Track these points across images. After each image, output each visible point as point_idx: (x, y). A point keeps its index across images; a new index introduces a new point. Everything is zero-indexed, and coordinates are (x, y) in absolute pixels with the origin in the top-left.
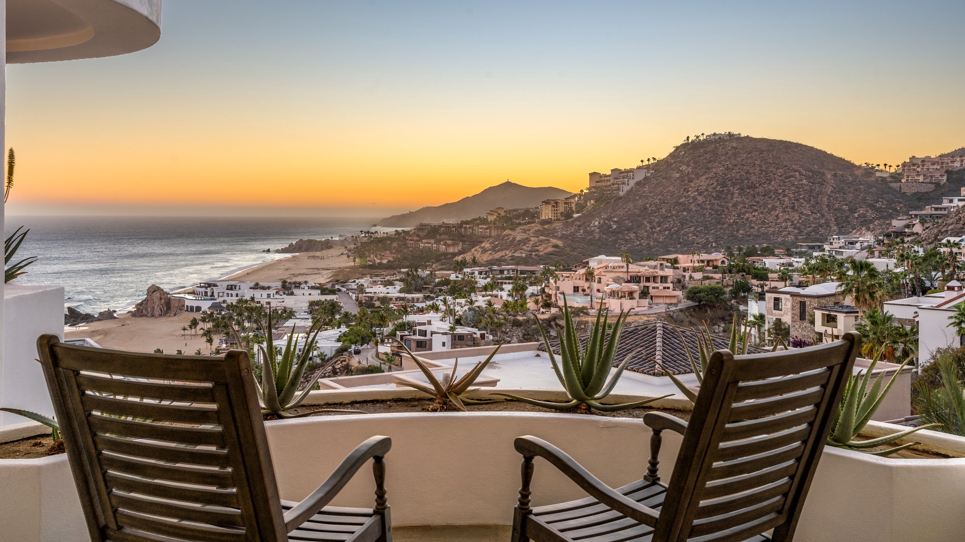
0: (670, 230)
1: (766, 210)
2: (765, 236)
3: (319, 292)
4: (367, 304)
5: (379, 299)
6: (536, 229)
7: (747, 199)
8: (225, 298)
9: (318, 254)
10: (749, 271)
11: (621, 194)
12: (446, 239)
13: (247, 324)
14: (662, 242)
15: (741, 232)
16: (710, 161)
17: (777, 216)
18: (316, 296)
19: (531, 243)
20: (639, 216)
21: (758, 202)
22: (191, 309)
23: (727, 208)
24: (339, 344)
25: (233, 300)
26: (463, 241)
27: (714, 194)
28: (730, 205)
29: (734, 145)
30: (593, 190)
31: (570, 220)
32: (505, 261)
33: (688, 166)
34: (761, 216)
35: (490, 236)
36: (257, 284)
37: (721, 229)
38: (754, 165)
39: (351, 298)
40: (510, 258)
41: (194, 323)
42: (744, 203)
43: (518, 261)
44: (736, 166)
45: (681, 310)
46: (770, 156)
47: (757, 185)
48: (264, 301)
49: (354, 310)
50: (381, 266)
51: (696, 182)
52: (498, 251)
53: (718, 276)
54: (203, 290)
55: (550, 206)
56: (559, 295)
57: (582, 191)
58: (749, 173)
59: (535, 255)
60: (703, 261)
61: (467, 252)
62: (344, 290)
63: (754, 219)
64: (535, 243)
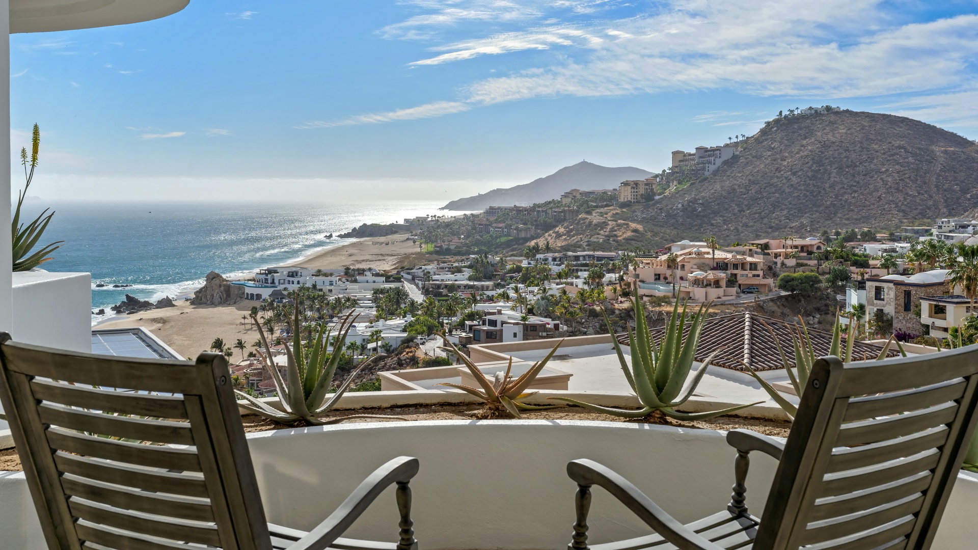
0: (760, 213)
1: (867, 191)
2: (866, 219)
3: (384, 279)
4: (433, 292)
5: (446, 286)
6: (614, 212)
7: (847, 179)
8: (286, 285)
9: (382, 239)
10: (848, 257)
11: (707, 174)
12: (517, 224)
13: (309, 313)
14: (751, 226)
16: (805, 138)
17: (879, 197)
18: (381, 283)
19: (609, 227)
20: (726, 198)
21: (858, 182)
22: (251, 297)
23: (824, 189)
24: (405, 335)
25: (294, 288)
26: (536, 226)
27: (810, 174)
28: (827, 185)
29: (832, 118)
30: (677, 170)
31: (651, 203)
32: (580, 246)
33: (781, 143)
34: (861, 197)
35: (564, 220)
36: (319, 271)
37: (817, 211)
38: (855, 142)
39: (417, 285)
40: (586, 244)
41: (254, 312)
42: (843, 183)
43: (594, 247)
44: (834, 142)
45: (772, 300)
46: (872, 132)
47: (858, 164)
48: (326, 288)
49: (420, 299)
50: (448, 252)
51: (790, 160)
52: (573, 236)
53: (813, 263)
54: (263, 277)
55: (630, 187)
56: (638, 283)
57: (664, 171)
58: (848, 150)
59: (614, 241)
60: (796, 247)
61: (540, 237)
62: (410, 277)
63: (853, 201)
64: (613, 228)
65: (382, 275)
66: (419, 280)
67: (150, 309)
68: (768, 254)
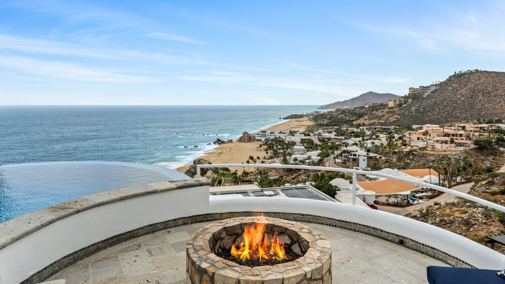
0: (448, 112)
1: (496, 103)
2: (496, 115)
3: (304, 135)
4: (322, 140)
5: (327, 138)
6: (387, 111)
7: (486, 98)
8: (270, 137)
9: (298, 120)
10: (502, 132)
11: (424, 96)
12: (349, 115)
13: (279, 147)
14: (444, 117)
15: (483, 112)
16: (467, 82)
17: (502, 106)
18: (303, 137)
19: (386, 117)
20: (433, 105)
21: (492, 100)
22: (258, 140)
23: (476, 102)
24: (319, 158)
25: (272, 137)
26: (356, 116)
27: (469, 96)
28: (477, 101)
29: (479, 74)
30: (411, 95)
31: (401, 107)
32: (376, 124)
33: (456, 84)
34: (493, 105)
35: (367, 114)
36: (281, 132)
37: (473, 111)
38: (489, 83)
39: (316, 137)
40: (378, 123)
41: (261, 146)
42: (485, 100)
43: (382, 124)
44: (480, 84)
45: (471, 150)
46: (497, 79)
47: (491, 92)
48: (284, 138)
49: (319, 143)
50: (323, 125)
51: (460, 91)
52: (371, 120)
53: (487, 134)
54: (262, 133)
55: (393, 102)
56: (411, 141)
57: (406, 95)
58: (487, 87)
59: (389, 122)
60: (478, 128)
61: (358, 120)
62: (313, 134)
63: (490, 107)
64: (388, 117)
65: (303, 134)
66: (316, 136)
67: (225, 143)
68: (467, 130)
